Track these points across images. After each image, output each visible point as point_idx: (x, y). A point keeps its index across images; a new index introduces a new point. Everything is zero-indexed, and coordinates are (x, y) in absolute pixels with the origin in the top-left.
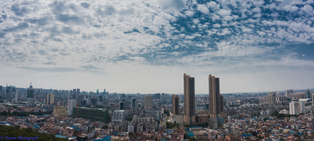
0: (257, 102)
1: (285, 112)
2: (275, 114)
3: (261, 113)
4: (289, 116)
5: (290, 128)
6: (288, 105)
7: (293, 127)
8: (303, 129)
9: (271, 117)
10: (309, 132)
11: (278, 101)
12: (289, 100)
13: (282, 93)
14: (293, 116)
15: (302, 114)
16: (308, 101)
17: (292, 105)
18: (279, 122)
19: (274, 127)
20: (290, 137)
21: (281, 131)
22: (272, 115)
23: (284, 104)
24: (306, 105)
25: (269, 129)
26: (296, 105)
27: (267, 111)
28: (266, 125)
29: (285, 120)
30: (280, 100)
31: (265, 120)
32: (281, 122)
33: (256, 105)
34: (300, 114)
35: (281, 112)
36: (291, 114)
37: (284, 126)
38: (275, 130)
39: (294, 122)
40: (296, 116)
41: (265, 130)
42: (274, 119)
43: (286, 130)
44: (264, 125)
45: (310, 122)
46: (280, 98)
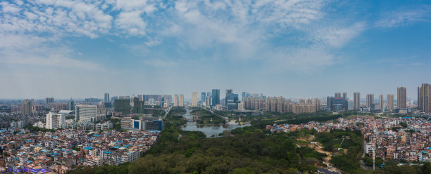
0: (9, 111)
1: (40, 125)
2: (29, 126)
3: (12, 125)
4: (45, 130)
5: (43, 145)
6: (45, 116)
7: (47, 145)
8: (59, 148)
9: (23, 131)
10: (65, 153)
11: (34, 111)
12: (48, 110)
13: (40, 102)
14: (49, 130)
15: (61, 129)
16: (70, 113)
17: (49, 116)
18: (31, 137)
19: (25, 143)
20: (42, 158)
21: (32, 149)
22: (25, 128)
23: (40, 115)
24: (68, 118)
25: (19, 145)
26: (55, 118)
27: (19, 123)
28: (15, 140)
29: (40, 135)
30: (37, 110)
31: (15, 133)
32: (34, 137)
33: (7, 114)
34: (59, 129)
35: (35, 125)
36: (47, 127)
37: (36, 142)
38: (24, 147)
39: (49, 139)
40: (53, 131)
41: (13, 146)
42: (27, 133)
43: (37, 148)
44: (12, 140)
45: (68, 140)
46: (37, 107)
